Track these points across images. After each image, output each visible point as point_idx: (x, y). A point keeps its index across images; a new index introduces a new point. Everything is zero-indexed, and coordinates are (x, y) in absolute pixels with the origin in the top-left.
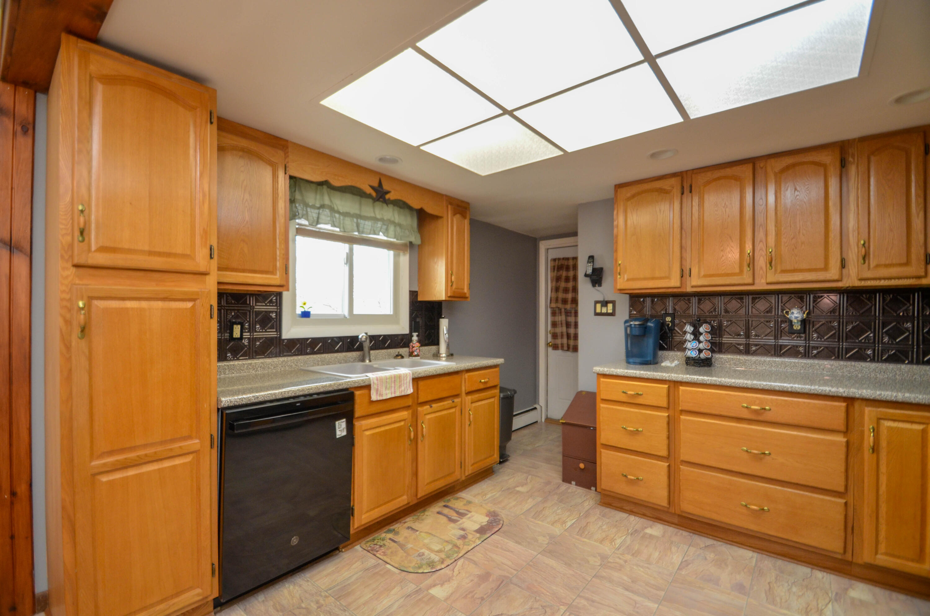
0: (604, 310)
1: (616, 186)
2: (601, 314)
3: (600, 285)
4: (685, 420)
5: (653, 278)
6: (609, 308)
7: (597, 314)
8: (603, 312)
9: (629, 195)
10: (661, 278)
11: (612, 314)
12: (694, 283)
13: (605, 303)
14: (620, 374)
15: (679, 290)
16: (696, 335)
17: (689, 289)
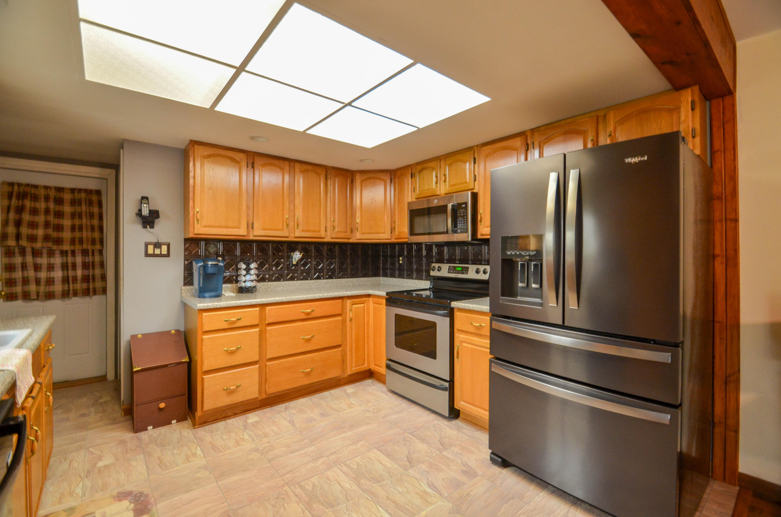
0: (157, 251)
1: (191, 141)
2: (154, 255)
3: (152, 227)
4: (271, 329)
5: (227, 227)
6: (163, 250)
7: (147, 255)
8: (156, 253)
9: (205, 153)
10: (233, 228)
11: (168, 255)
12: (256, 233)
13: (157, 245)
14: (223, 306)
15: (245, 238)
16: (248, 270)
17: (251, 238)
